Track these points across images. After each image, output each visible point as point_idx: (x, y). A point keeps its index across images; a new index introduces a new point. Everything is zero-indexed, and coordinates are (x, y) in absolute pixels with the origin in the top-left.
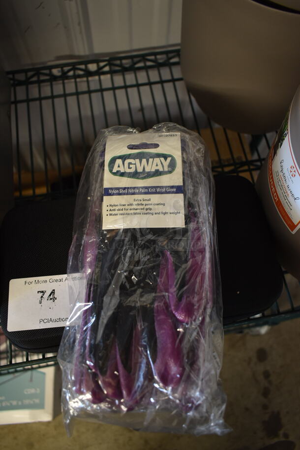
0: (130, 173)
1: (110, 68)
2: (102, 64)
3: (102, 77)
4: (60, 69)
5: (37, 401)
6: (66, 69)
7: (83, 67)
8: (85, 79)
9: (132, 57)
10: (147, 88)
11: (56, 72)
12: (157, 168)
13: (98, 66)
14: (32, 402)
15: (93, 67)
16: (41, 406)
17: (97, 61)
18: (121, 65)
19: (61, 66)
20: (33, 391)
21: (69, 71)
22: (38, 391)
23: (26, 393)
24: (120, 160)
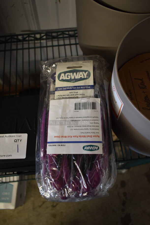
0: (67, 80)
1: (46, 37)
2: (43, 35)
3: (42, 41)
4: (22, 36)
5: (8, 199)
6: (25, 36)
7: (33, 36)
8: (33, 42)
9: (57, 32)
10: (63, 47)
11: (20, 37)
12: (81, 77)
13: (40, 35)
14: (5, 199)
15: (38, 36)
16: (9, 201)
17: (40, 33)
18: (52, 36)
19: (23, 35)
20: (6, 193)
21: (26, 37)
22: (9, 194)
23: (3, 194)
24: (64, 74)
